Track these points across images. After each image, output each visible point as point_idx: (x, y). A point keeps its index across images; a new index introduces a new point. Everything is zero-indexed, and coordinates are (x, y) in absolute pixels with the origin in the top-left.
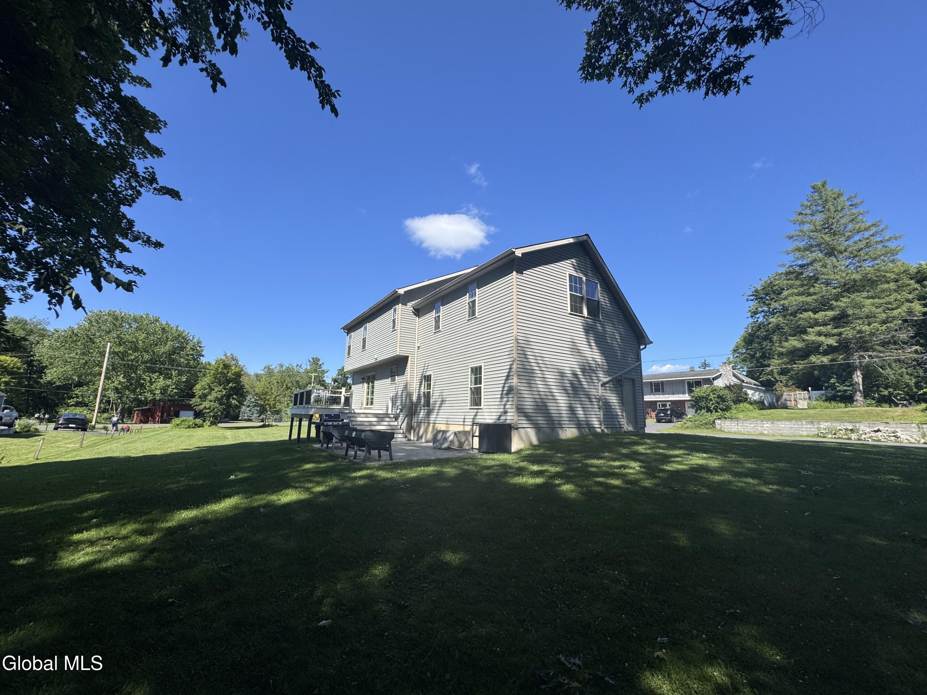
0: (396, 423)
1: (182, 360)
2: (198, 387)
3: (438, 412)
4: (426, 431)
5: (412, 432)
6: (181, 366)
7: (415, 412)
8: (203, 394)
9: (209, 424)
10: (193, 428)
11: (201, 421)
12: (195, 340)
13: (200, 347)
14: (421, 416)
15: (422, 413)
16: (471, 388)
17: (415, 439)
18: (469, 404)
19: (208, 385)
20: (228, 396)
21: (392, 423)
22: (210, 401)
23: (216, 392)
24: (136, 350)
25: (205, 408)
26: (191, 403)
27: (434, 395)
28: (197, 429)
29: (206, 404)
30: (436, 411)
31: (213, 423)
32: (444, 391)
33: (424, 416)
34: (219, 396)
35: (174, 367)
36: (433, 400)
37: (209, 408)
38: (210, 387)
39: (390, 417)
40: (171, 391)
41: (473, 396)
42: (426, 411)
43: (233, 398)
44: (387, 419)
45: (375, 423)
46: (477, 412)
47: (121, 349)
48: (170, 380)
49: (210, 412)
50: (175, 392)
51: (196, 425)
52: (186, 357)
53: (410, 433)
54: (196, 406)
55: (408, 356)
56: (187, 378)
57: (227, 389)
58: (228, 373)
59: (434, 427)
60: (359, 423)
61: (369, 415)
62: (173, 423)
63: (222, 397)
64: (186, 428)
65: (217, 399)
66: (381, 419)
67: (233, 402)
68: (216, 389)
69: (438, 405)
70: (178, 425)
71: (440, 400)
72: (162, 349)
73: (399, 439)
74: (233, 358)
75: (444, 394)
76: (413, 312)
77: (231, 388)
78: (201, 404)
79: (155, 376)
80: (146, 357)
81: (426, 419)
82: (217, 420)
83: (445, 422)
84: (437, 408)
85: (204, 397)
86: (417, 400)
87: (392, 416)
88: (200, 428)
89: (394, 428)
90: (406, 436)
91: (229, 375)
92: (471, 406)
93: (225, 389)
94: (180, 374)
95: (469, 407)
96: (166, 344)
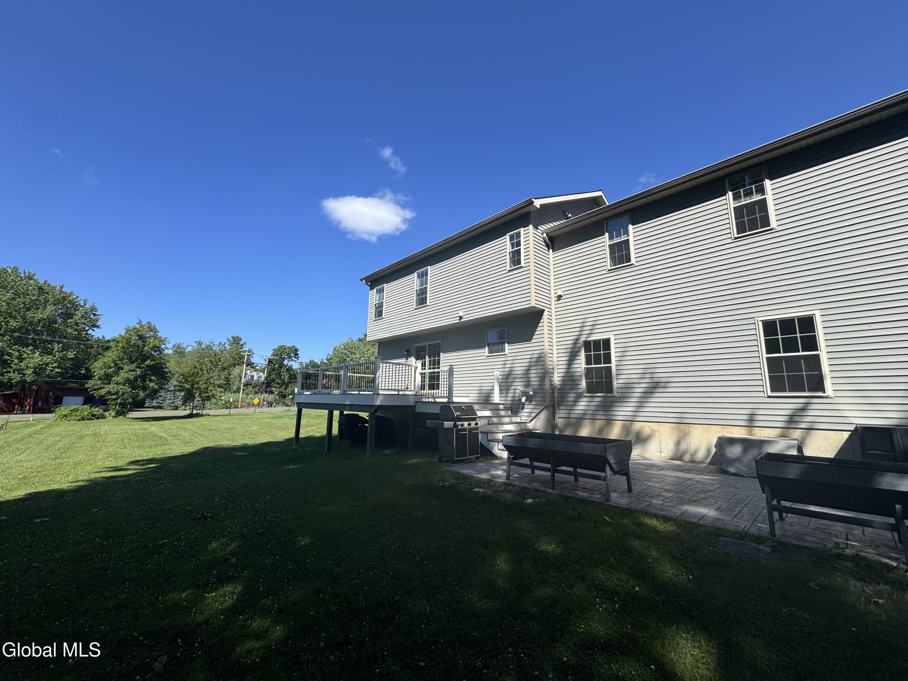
0: (518, 419)
1: (69, 330)
2: (98, 364)
3: (641, 402)
6: (65, 338)
7: (560, 402)
8: (106, 374)
9: (113, 414)
10: (88, 419)
11: (101, 411)
12: (88, 306)
13: (94, 315)
14: (580, 408)
15: (582, 403)
16: (768, 359)
18: (765, 389)
19: (114, 361)
20: (143, 377)
21: (514, 419)
22: (117, 384)
23: (126, 372)
25: (109, 393)
26: (87, 386)
27: (624, 372)
28: (95, 421)
29: (111, 387)
30: (634, 400)
31: (119, 414)
33: (592, 408)
34: (131, 377)
35: (57, 340)
36: (621, 381)
37: (116, 393)
38: (116, 365)
40: (52, 371)
42: (598, 399)
43: (151, 380)
44: (502, 413)
45: (495, 420)
46: (808, 403)
48: (50, 356)
49: (118, 399)
50: (57, 372)
51: (93, 415)
52: (76, 327)
54: (95, 390)
55: (542, 311)
56: (75, 354)
57: (143, 368)
58: (144, 346)
59: (627, 427)
62: (58, 413)
63: (136, 379)
64: (79, 420)
65: (128, 381)
67: (151, 385)
68: (127, 368)
69: (640, 390)
70: (65, 416)
71: (645, 381)
72: (38, 315)
74: (149, 328)
75: (660, 370)
76: (545, 242)
77: (148, 366)
78: (102, 388)
79: (27, 350)
80: (13, 324)
82: (126, 408)
84: (637, 395)
85: (107, 378)
86: (564, 381)
88: (100, 420)
91: (145, 349)
92: (776, 391)
93: (139, 367)
94: (66, 348)
95: (768, 394)
96: (45, 309)
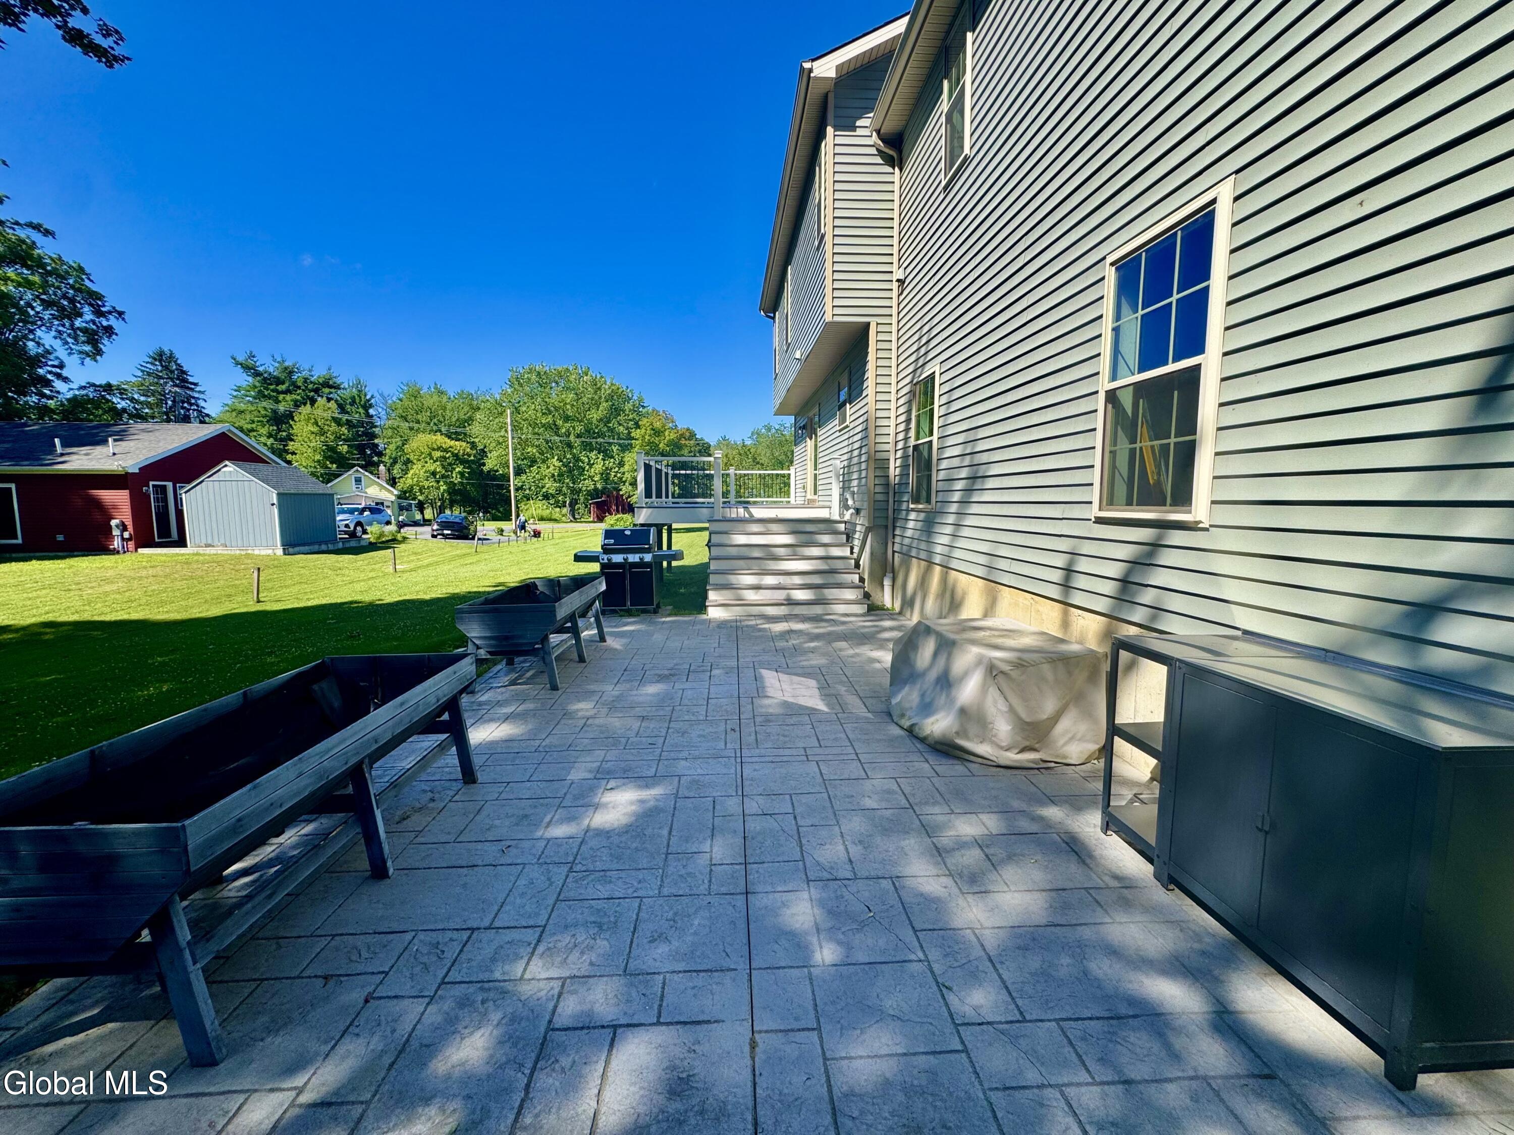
0: (846, 552)
3: (957, 525)
4: (923, 582)
5: (887, 583)
7: (895, 520)
14: (909, 533)
15: (911, 524)
16: (1111, 396)
17: (897, 607)
18: (1095, 495)
21: (836, 552)
24: (567, 419)
27: (948, 453)
30: (951, 519)
32: (982, 433)
33: (917, 534)
35: (616, 441)
36: (942, 475)
39: (836, 532)
40: (615, 476)
41: (1124, 446)
42: (922, 516)
44: (826, 539)
45: (781, 551)
46: (1156, 546)
47: (550, 419)
48: (612, 460)
53: (882, 586)
55: (868, 324)
59: (944, 580)
60: (733, 551)
61: (774, 527)
66: (803, 538)
69: (956, 497)
71: (964, 473)
72: (595, 415)
73: (841, 609)
75: (981, 446)
76: (880, 153)
79: (593, 455)
80: (579, 428)
81: (923, 546)
83: (980, 571)
84: (954, 508)
86: (901, 475)
87: (842, 527)
89: (839, 565)
90: (867, 596)
92: (1109, 500)
95: (1095, 511)
96: (598, 407)
